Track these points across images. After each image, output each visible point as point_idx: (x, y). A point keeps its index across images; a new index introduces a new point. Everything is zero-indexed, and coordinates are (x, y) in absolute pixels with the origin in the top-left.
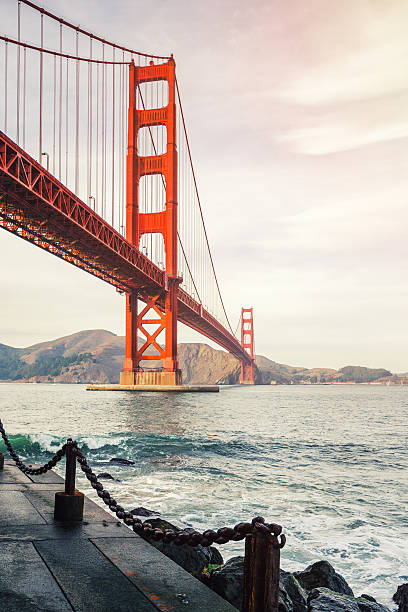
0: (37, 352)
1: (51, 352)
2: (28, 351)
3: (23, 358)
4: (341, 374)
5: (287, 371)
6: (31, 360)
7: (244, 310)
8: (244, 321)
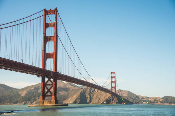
0: (27, 90)
1: (33, 90)
2: (23, 90)
3: (20, 93)
4: (163, 100)
5: (139, 98)
6: (23, 94)
7: (112, 73)
8: (112, 77)
